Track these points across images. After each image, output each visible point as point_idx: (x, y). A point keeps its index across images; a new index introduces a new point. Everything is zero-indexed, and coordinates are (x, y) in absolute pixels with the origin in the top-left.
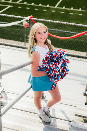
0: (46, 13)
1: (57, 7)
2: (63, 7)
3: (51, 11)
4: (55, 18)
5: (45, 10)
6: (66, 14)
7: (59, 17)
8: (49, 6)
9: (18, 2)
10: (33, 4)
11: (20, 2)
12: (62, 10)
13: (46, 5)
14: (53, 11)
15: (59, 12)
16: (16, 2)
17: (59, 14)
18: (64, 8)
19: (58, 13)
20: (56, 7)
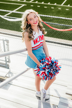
1: (63, 5)
2: (68, 5)
8: (57, 4)
9: (30, 2)
10: (43, 3)
11: (32, 1)
13: (54, 4)
16: (29, 1)
19: (64, 10)
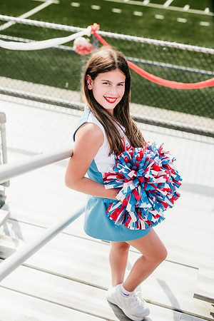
0: (141, 22)
1: (171, 5)
3: (154, 17)
4: (163, 34)
5: (138, 13)
6: (190, 23)
7: (174, 31)
8: (150, 2)
12: (182, 15)
13: (142, 1)
14: (159, 17)
15: (173, 19)
17: (172, 24)
18: (186, 8)
20: (166, 5)
